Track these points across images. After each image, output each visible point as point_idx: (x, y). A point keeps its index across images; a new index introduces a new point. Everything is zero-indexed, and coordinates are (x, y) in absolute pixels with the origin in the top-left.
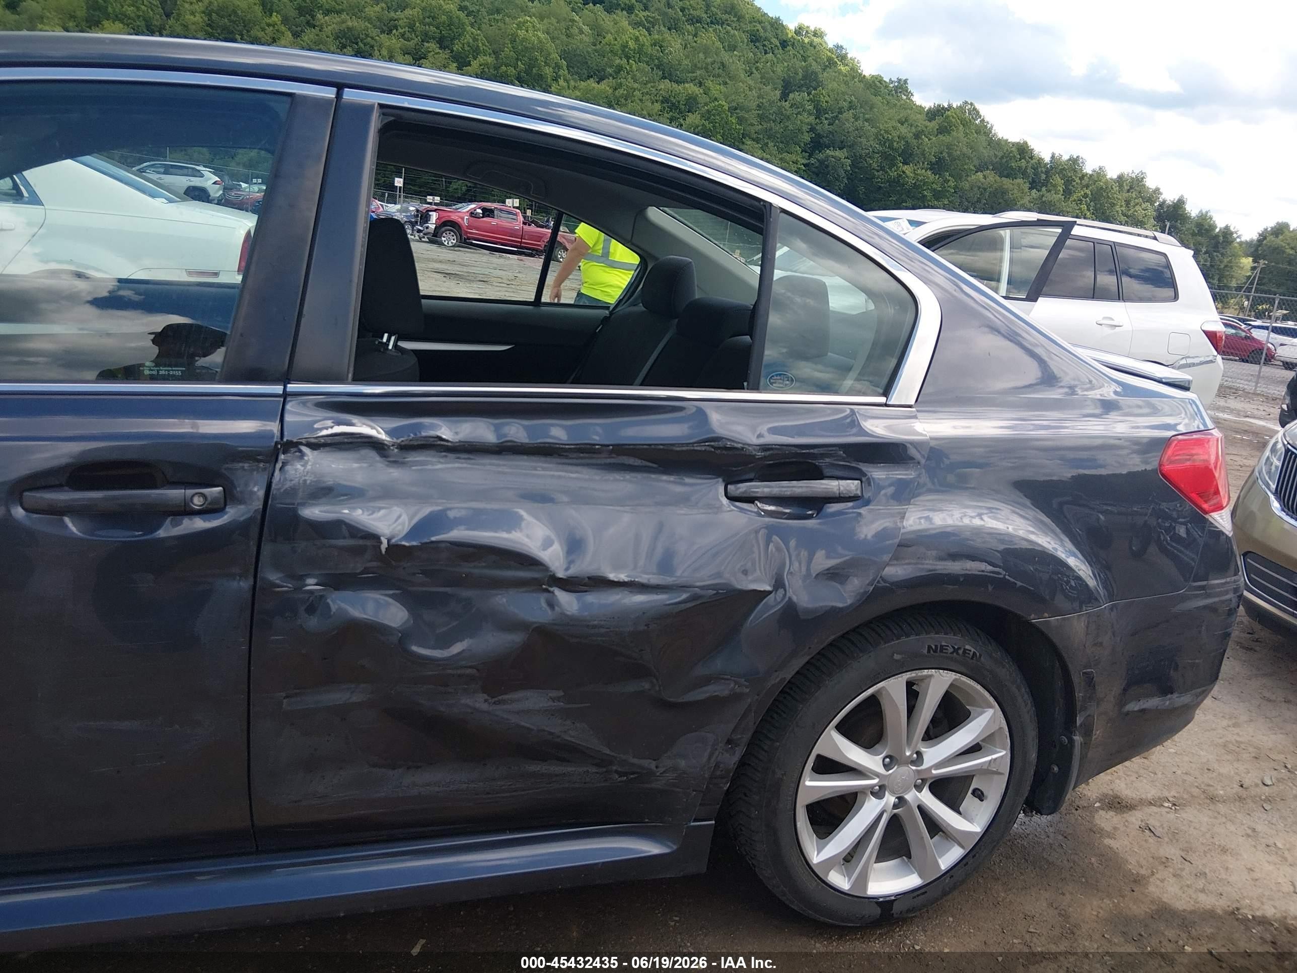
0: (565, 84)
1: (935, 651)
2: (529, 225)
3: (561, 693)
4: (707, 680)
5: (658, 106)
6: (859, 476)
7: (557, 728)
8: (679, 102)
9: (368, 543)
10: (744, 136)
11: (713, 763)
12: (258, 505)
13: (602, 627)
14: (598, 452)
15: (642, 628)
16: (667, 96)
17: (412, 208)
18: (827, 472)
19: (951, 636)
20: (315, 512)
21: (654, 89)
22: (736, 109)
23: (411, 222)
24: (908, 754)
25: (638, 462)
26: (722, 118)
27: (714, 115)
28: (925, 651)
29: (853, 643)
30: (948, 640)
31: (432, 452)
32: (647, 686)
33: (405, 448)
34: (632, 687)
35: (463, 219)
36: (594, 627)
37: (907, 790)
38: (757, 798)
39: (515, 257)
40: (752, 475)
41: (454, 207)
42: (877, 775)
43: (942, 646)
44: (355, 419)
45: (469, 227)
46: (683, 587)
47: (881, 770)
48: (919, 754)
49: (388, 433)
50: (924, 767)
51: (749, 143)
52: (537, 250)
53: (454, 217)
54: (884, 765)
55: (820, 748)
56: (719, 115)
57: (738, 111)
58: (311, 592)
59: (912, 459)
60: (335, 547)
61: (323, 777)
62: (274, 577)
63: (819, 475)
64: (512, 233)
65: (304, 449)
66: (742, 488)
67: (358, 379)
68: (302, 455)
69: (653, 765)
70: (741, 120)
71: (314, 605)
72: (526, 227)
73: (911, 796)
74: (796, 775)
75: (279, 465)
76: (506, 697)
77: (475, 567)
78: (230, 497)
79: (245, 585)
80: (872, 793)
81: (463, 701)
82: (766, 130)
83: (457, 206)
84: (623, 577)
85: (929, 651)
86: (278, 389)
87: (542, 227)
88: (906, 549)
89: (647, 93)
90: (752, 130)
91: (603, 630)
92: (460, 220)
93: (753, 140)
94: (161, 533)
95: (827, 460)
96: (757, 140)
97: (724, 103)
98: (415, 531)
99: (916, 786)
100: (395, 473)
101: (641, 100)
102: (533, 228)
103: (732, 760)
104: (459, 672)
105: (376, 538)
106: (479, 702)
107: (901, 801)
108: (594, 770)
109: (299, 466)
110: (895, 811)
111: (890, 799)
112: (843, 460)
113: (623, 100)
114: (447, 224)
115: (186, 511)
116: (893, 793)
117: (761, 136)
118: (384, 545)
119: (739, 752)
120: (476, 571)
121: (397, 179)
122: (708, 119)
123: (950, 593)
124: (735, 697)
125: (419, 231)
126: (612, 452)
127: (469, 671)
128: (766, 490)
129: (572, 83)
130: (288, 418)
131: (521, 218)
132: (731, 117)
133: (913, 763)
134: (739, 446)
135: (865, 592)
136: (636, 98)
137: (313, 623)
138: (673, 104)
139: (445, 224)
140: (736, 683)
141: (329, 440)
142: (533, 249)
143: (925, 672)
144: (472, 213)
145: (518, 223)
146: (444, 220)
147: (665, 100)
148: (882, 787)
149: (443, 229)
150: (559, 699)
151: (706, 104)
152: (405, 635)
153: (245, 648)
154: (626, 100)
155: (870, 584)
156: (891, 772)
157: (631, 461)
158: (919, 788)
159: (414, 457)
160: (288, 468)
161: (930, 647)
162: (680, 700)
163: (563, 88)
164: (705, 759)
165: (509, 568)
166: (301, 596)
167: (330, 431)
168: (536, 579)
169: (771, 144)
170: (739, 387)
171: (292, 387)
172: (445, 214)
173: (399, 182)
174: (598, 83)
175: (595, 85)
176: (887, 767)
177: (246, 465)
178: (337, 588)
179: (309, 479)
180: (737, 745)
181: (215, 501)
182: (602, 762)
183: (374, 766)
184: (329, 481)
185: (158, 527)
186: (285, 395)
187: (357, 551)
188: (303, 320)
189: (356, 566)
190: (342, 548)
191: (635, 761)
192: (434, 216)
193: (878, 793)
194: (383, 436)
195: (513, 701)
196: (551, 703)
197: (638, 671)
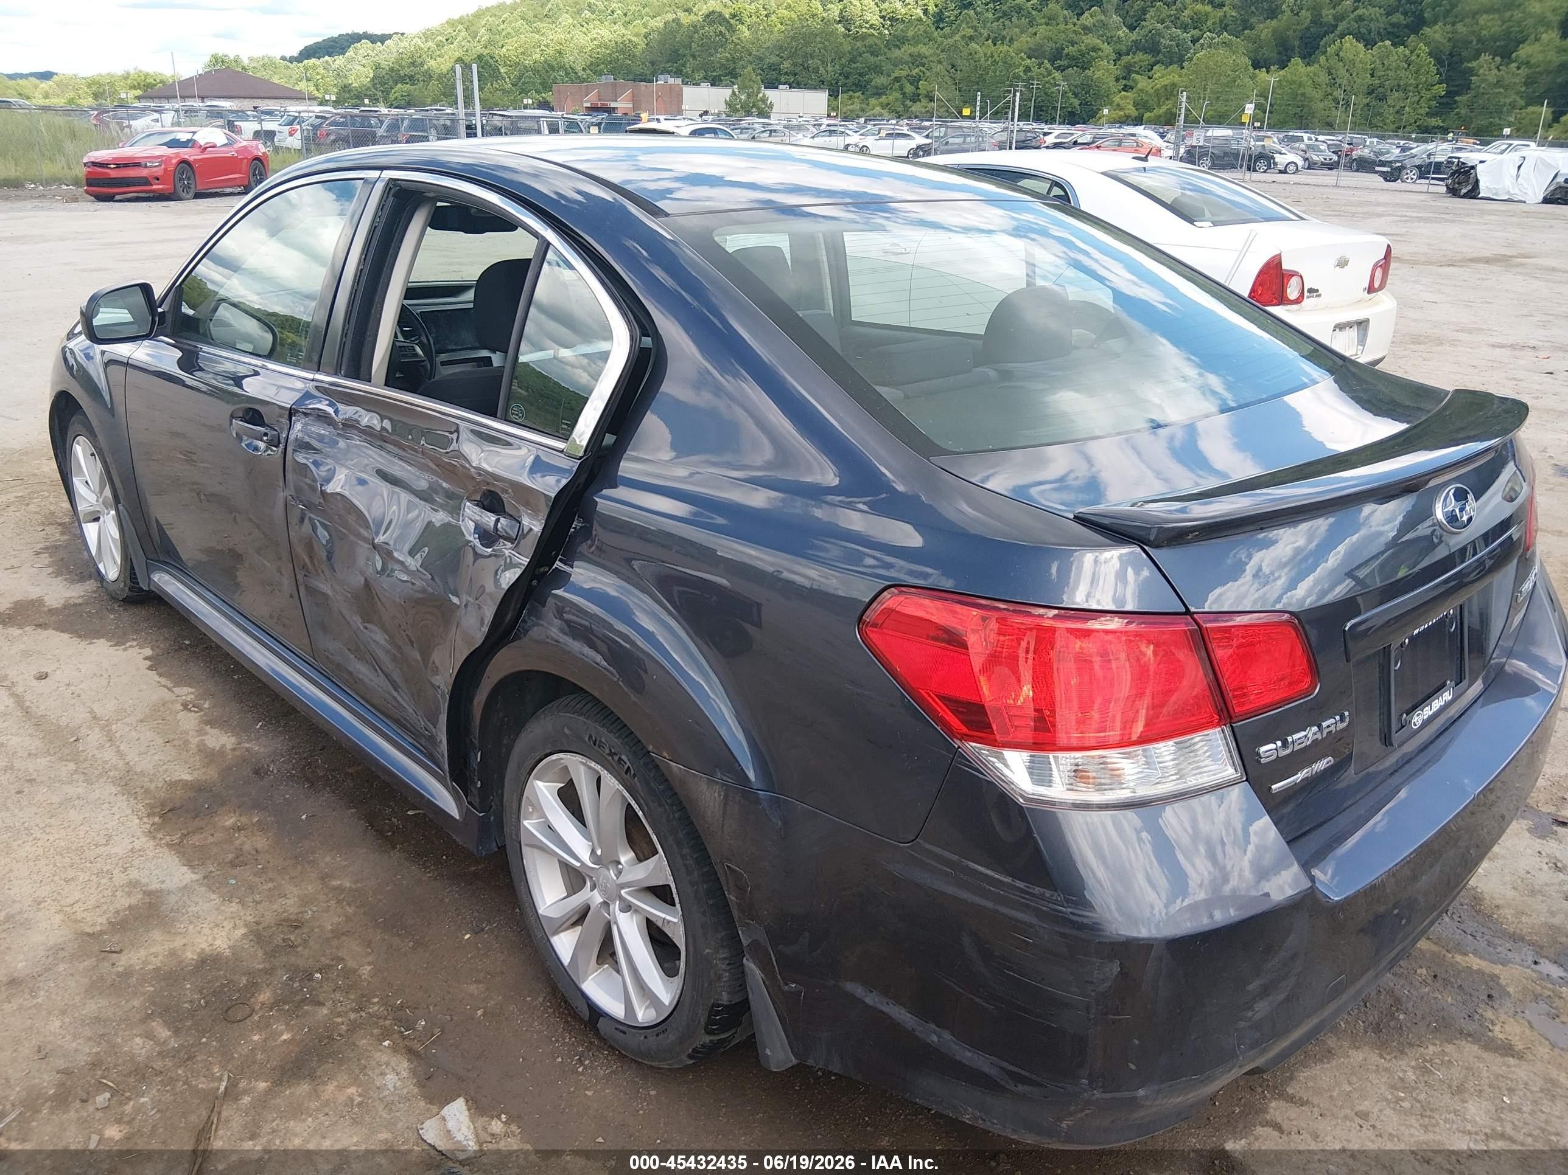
3: (389, 638)
6: (520, 520)
9: (315, 485)
18: (507, 508)
19: (612, 736)
20: (299, 457)
28: (586, 739)
30: (608, 739)
33: (345, 426)
37: (612, 899)
43: (600, 743)
50: (618, 882)
58: (301, 509)
60: (305, 482)
62: (289, 493)
71: (302, 518)
73: (614, 908)
76: (368, 625)
79: (284, 495)
81: (354, 618)
85: (589, 741)
95: (506, 495)
105: (317, 482)
106: (359, 622)
107: (608, 909)
112: (513, 499)
118: (319, 489)
120: (351, 522)
134: (468, 466)
137: (302, 530)
143: (593, 765)
150: (388, 642)
153: (287, 535)
156: (595, 866)
159: (348, 433)
161: (590, 737)
165: (361, 526)
166: (297, 510)
167: (312, 406)
178: (310, 512)
179: (299, 435)
181: (274, 438)
184: (307, 439)
187: (313, 489)
188: (328, 331)
189: (316, 499)
190: (308, 485)
193: (594, 885)
194: (333, 414)
195: (371, 631)
196: (385, 643)
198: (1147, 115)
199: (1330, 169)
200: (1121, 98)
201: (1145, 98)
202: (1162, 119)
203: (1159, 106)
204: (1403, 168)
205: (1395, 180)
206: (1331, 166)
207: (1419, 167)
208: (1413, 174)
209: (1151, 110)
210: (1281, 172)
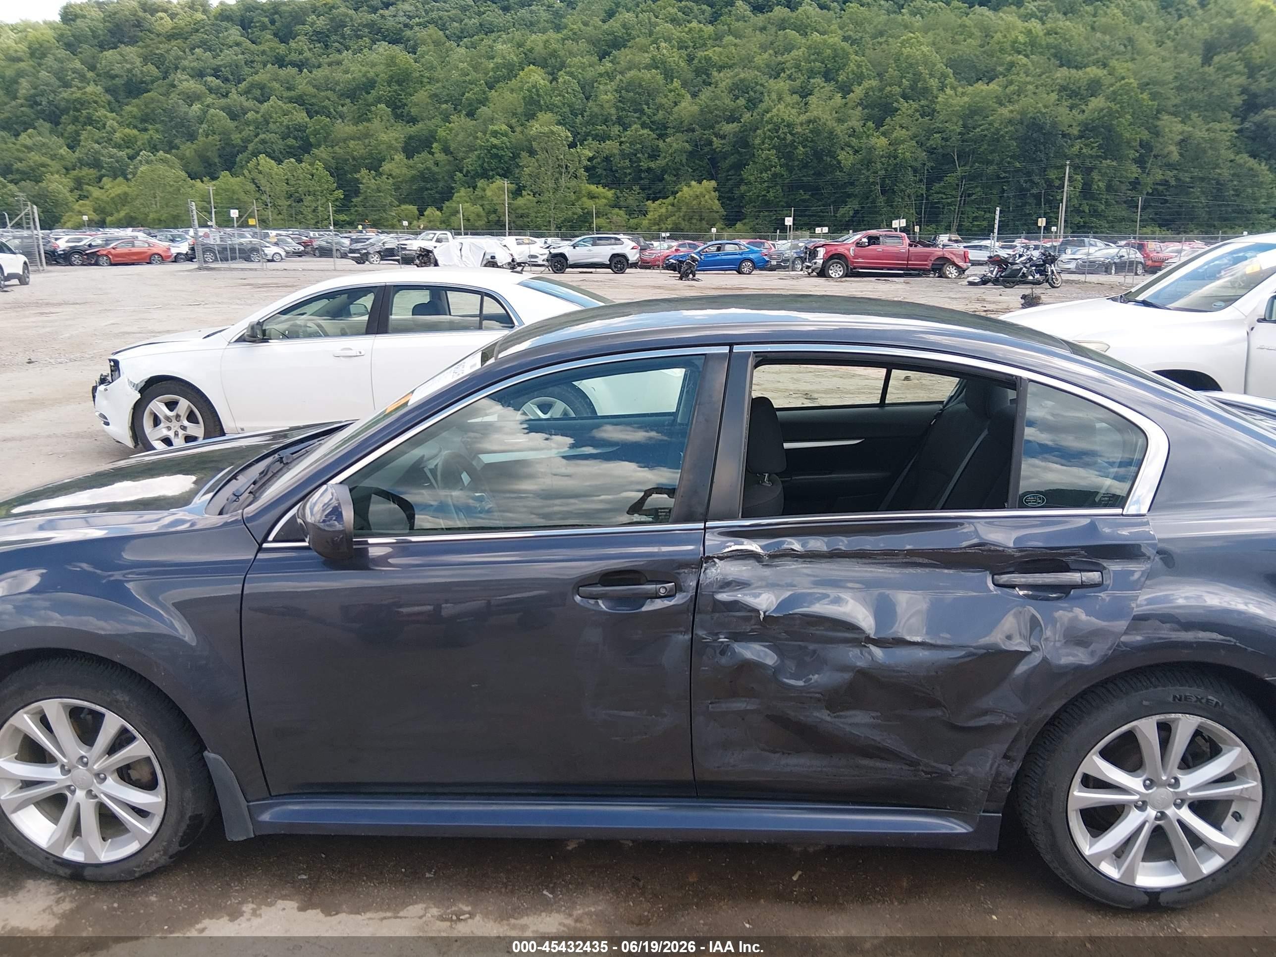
0: (952, 92)
1: (1180, 700)
2: (916, 246)
3: (879, 714)
4: (985, 713)
5: (1054, 96)
6: (1101, 569)
7: (878, 737)
8: (1079, 88)
9: (753, 614)
10: (1158, 112)
11: (993, 772)
12: (692, 593)
13: (904, 671)
14: (897, 555)
15: (933, 673)
16: (1065, 84)
17: (801, 244)
18: (1072, 567)
19: (1194, 688)
20: (723, 597)
21: (1049, 80)
22: (1148, 84)
23: (801, 258)
24: (1164, 778)
25: (926, 561)
26: (1131, 97)
27: (1121, 95)
28: (1171, 699)
29: (1109, 691)
30: (1191, 691)
31: (789, 558)
32: (940, 713)
33: (772, 557)
34: (930, 713)
35: (849, 250)
36: (898, 671)
37: (1168, 807)
38: (1035, 801)
39: (902, 279)
40: (1012, 569)
41: (840, 239)
42: (1138, 793)
43: (1186, 697)
44: (745, 541)
45: (856, 257)
46: (962, 647)
47: (1142, 790)
48: (1176, 779)
49: (762, 547)
50: (1180, 789)
51: (1166, 117)
52: (924, 270)
53: (841, 250)
54: (1145, 786)
55: (1084, 768)
56: (1127, 93)
57: (1150, 86)
58: (722, 642)
59: (1144, 555)
60: (734, 616)
61: (733, 754)
62: (701, 633)
63: (1067, 569)
64: (897, 256)
65: (716, 560)
66: (1004, 578)
67: (745, 516)
68: (715, 563)
69: (949, 769)
70: (1154, 96)
71: (724, 650)
72: (912, 249)
73: (1171, 812)
74: (1065, 787)
75: (703, 570)
76: (841, 713)
77: (817, 630)
78: (678, 589)
79: (688, 637)
80: (1136, 807)
81: (815, 714)
82: (1185, 101)
83: (844, 238)
84: (918, 639)
85: (1174, 700)
86: (701, 525)
87: (928, 246)
88: (1143, 622)
89: (1042, 85)
90: (1170, 103)
91: (905, 674)
92: (846, 252)
93: (1172, 114)
94: (644, 609)
95: (1072, 557)
96: (1175, 114)
97: (1132, 80)
98: (781, 606)
99: (1175, 805)
100: (767, 572)
101: (1035, 93)
102: (920, 249)
103: (1011, 771)
104: (811, 695)
105: (757, 611)
106: (824, 715)
107: (1162, 815)
108: (907, 767)
109: (713, 570)
110: (1158, 822)
111: (1151, 813)
112: (1086, 557)
113: (1015, 97)
114: (835, 257)
115: (656, 596)
116: (1154, 807)
117: (1182, 109)
118: (762, 616)
119: (1017, 766)
120: (818, 632)
121: (786, 219)
122: (1114, 100)
123: (1185, 655)
124: (1007, 726)
125: (808, 267)
126: (906, 555)
127: (817, 695)
128: (1023, 580)
129: (960, 89)
130: (707, 543)
131: (907, 241)
132: (1142, 93)
133: (1170, 785)
134: (1001, 549)
135: (1106, 655)
136: (1029, 93)
137: (724, 661)
138: (1073, 91)
139: (832, 257)
140: (1007, 716)
141: (729, 554)
142: (920, 270)
143: (1173, 716)
144: (858, 243)
145: (903, 245)
146: (831, 253)
147: (1063, 88)
148: (1145, 803)
149: (831, 262)
150: (877, 718)
151: (1112, 85)
152: (777, 670)
153: (688, 673)
154: (1019, 95)
155: (1110, 649)
156: (1150, 791)
157: (921, 560)
158: (1179, 806)
159: (777, 562)
160: (708, 571)
161: (1175, 697)
162: (966, 725)
163: (951, 96)
164: (988, 768)
165: (839, 631)
166: (716, 644)
167: (730, 549)
168: (857, 639)
169: (1194, 115)
170: (1002, 507)
171: (709, 524)
172: (833, 248)
173: (789, 221)
174: (988, 84)
175: (985, 87)
176: (1146, 787)
177: (686, 571)
178: (736, 641)
179: (719, 577)
180: (1014, 760)
181: (671, 590)
182: (913, 763)
183: (763, 750)
184: (730, 578)
185: (642, 606)
186: (705, 528)
187: (747, 619)
188: (714, 485)
189: (747, 628)
190: (739, 617)
191: (935, 764)
192: (821, 252)
193: (1142, 806)
194: (759, 550)
195: (846, 717)
196: (872, 720)
197: (933, 704)
198: (109, 219)
199: (300, 256)
200: (80, 206)
201: (102, 206)
202: (124, 222)
203: (118, 211)
204: (368, 254)
205: (364, 263)
206: (300, 254)
207: (379, 252)
208: (376, 258)
209: (111, 215)
210: (269, 261)
